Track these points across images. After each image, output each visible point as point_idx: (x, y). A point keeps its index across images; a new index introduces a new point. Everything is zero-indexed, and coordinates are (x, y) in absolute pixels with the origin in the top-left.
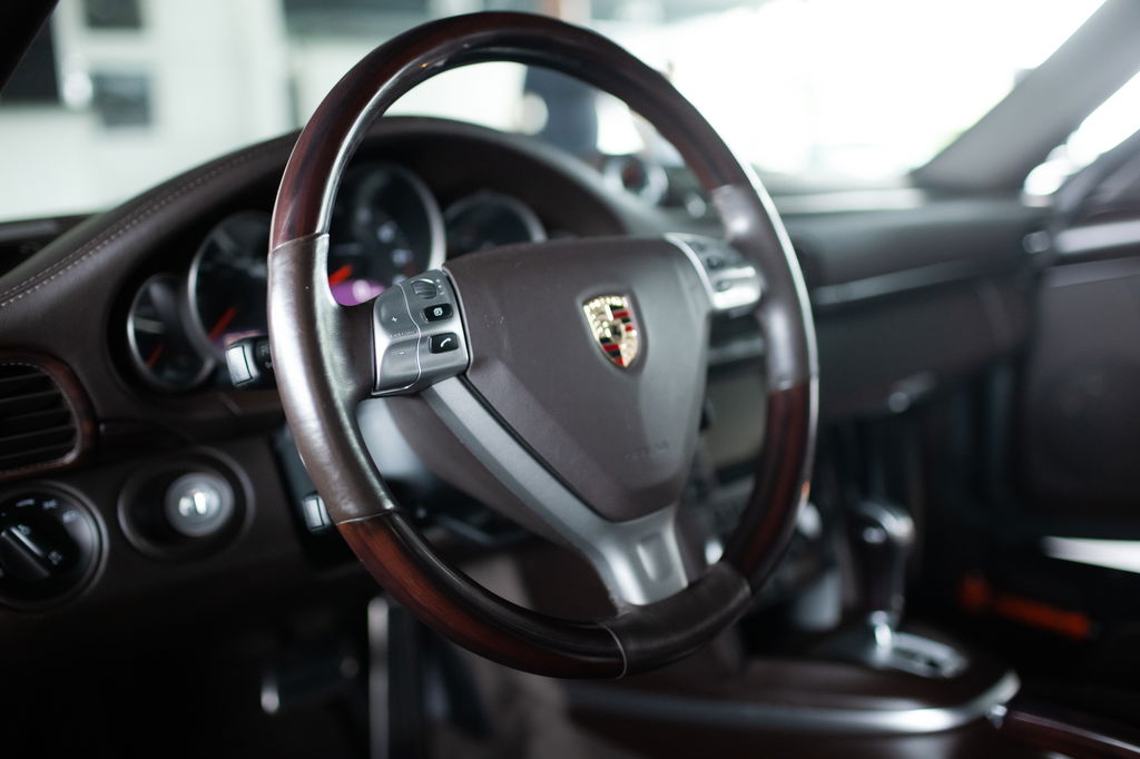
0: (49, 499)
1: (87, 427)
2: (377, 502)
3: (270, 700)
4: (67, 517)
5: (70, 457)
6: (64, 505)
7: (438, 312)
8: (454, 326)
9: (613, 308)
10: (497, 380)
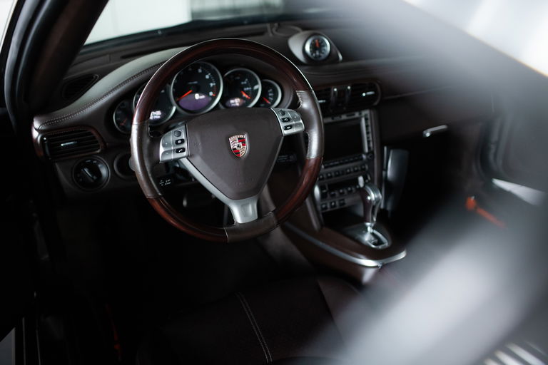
0: (94, 160)
1: (103, 145)
2: (157, 193)
3: (185, 203)
4: (99, 166)
5: (98, 151)
6: (99, 162)
7: (179, 142)
8: (185, 145)
9: (239, 139)
10: (198, 160)
